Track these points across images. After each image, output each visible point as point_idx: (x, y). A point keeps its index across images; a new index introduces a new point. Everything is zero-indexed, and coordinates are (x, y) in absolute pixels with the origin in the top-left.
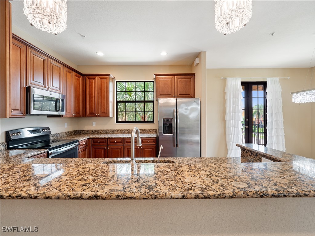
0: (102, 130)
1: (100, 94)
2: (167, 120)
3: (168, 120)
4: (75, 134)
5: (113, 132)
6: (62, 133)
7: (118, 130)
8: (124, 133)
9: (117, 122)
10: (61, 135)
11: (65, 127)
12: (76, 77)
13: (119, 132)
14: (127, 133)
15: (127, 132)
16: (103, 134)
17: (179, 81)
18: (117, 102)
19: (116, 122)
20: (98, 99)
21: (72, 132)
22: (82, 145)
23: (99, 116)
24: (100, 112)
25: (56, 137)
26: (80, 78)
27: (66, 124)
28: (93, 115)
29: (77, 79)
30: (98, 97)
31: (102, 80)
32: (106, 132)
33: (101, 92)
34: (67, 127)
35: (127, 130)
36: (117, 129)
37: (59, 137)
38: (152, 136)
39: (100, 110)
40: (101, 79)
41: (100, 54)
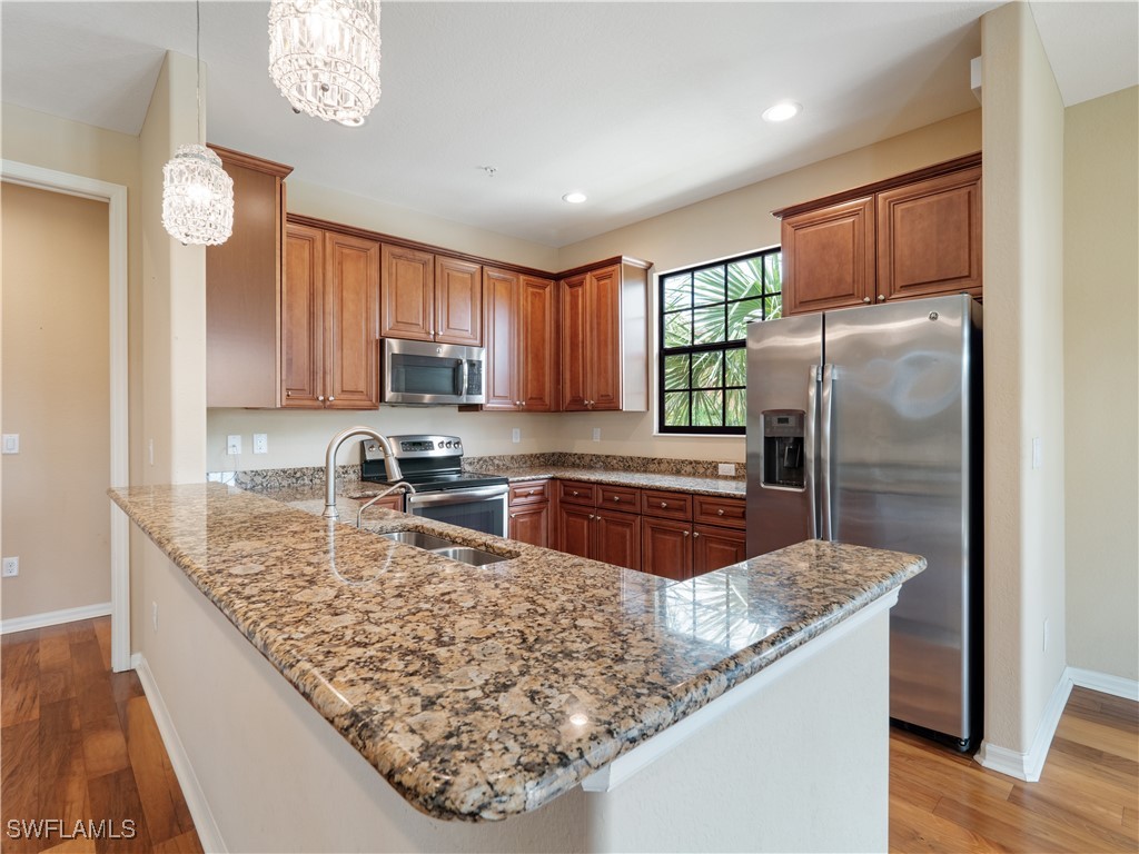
0: (614, 457)
1: (595, 333)
2: (780, 421)
3: (786, 421)
4: (546, 465)
5: (646, 465)
6: (501, 458)
7: (660, 462)
8: (678, 473)
9: (663, 429)
10: (497, 462)
11: (514, 441)
12: (530, 290)
13: (663, 467)
14: (689, 475)
15: (689, 469)
16: (617, 470)
17: (902, 217)
18: (664, 353)
19: (660, 431)
20: (590, 351)
21: (537, 457)
22: (526, 496)
23: (595, 409)
24: (595, 397)
25: (481, 467)
26: (548, 290)
27: (516, 432)
28: (578, 406)
29: (533, 294)
30: (592, 343)
31: (603, 282)
32: (628, 464)
33: (599, 324)
34: (518, 441)
35: (691, 463)
36: (659, 455)
37: (491, 468)
38: (736, 493)
39: (595, 387)
40: (599, 279)
41: (577, 199)
